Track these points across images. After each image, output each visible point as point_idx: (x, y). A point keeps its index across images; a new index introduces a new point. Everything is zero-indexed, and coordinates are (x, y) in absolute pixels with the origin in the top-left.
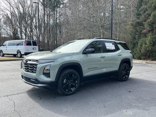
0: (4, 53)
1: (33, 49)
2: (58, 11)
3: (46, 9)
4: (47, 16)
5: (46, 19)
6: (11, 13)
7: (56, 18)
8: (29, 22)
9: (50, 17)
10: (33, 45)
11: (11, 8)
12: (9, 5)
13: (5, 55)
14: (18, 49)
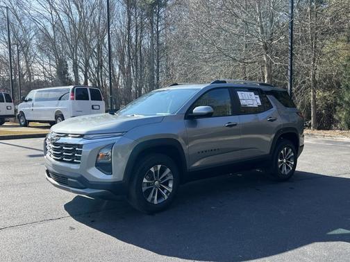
0: (27, 118)
1: (93, 108)
2: (163, 15)
3: (133, 11)
4: (136, 28)
5: (133, 35)
6: (52, 24)
7: (158, 32)
8: (94, 44)
9: (142, 31)
10: (92, 100)
11: (54, 12)
12: (48, 6)
13: (31, 124)
14: (59, 108)
